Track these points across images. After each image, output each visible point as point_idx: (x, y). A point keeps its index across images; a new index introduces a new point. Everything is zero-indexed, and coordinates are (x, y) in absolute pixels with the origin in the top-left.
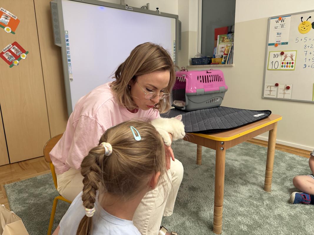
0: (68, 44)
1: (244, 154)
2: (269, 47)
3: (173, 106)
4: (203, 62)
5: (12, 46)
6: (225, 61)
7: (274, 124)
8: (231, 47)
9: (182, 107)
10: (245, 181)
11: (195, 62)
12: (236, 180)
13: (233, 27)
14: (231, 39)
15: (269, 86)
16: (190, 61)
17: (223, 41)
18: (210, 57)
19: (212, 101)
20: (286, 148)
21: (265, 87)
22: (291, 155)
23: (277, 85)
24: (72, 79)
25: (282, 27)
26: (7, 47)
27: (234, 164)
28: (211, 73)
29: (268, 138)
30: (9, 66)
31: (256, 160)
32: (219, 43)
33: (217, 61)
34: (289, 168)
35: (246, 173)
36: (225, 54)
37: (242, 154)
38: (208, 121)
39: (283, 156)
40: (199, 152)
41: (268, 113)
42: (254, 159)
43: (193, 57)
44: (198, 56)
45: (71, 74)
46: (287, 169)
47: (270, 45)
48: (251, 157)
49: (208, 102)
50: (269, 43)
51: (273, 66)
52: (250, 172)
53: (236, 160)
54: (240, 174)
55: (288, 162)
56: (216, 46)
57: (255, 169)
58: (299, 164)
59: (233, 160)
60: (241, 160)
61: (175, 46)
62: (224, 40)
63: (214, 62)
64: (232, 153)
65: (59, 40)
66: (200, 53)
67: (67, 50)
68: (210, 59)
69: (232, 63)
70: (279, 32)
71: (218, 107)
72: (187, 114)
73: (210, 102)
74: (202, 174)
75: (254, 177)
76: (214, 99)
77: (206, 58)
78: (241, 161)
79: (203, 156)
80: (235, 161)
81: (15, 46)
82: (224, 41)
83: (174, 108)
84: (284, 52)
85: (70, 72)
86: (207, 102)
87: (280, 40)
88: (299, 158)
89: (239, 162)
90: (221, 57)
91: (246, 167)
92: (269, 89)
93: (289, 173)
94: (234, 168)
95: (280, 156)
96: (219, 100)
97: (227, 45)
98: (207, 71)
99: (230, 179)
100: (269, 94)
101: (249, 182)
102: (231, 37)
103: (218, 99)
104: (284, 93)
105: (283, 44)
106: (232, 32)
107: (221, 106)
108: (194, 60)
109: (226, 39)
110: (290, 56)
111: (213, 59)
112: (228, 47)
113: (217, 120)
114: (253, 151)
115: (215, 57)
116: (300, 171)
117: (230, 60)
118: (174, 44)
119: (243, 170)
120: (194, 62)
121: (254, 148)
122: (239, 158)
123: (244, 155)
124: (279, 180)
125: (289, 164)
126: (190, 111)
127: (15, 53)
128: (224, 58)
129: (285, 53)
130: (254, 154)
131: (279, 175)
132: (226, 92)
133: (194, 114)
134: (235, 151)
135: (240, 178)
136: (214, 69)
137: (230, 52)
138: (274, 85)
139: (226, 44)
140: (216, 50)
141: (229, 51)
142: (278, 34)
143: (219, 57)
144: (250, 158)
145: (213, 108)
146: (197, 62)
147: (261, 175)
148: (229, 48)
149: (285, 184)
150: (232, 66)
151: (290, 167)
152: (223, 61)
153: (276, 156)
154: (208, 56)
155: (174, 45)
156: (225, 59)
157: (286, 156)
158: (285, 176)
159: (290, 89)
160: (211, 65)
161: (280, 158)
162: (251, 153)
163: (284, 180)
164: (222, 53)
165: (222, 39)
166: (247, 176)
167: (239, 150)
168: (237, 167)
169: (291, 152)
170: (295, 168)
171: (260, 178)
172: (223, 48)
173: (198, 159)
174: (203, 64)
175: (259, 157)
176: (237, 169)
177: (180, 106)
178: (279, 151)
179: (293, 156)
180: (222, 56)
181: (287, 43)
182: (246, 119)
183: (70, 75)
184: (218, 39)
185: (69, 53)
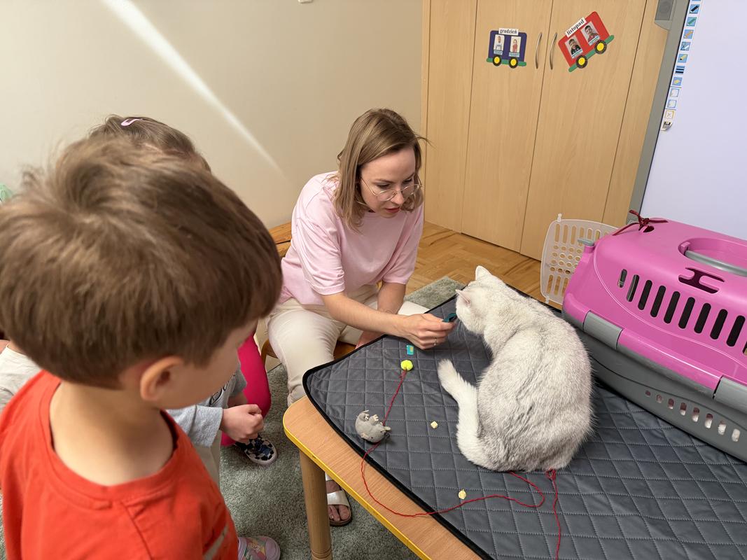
0: (692, 21)
5: (585, 22)
19: (682, 409)
24: (670, 124)
26: (574, 26)
30: (569, 67)
45: (673, 109)
49: (653, 393)
65: (668, 10)
67: (684, 40)
76: (697, 409)
81: (590, 24)
85: (672, 104)
86: (649, 394)
96: (735, 434)
127: (587, 40)
183: (667, 112)
185: (686, 48)
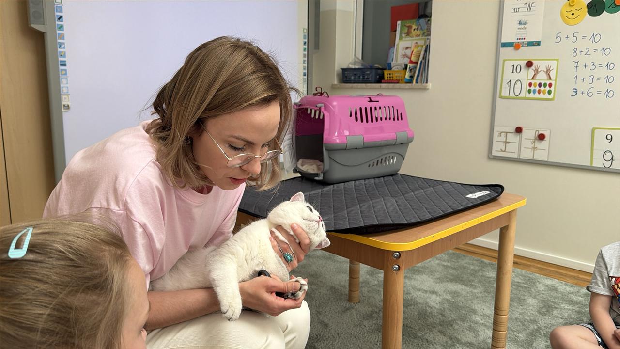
0: (61, 27)
1: (452, 278)
2: (503, 49)
3: (295, 171)
4: (366, 77)
6: (412, 77)
7: (509, 215)
8: (424, 47)
9: (317, 175)
10: (451, 339)
11: (348, 76)
12: (432, 336)
13: (429, 5)
14: (425, 31)
15: (502, 132)
16: (338, 75)
17: (408, 34)
18: (380, 67)
19: (381, 163)
20: (539, 266)
21: (496, 134)
22: (549, 282)
23: (519, 130)
24: (68, 106)
25: (529, 10)
27: (428, 300)
28: (378, 101)
29: (498, 243)
31: (476, 291)
32: (401, 38)
33: (396, 76)
34: (544, 310)
35: (455, 320)
36: (411, 62)
37: (447, 278)
38: (369, 207)
39: (532, 282)
40: (353, 274)
41: (497, 189)
42: (471, 289)
43: (345, 67)
44: (355, 65)
45: (67, 94)
46: (539, 312)
47: (504, 45)
48: (466, 285)
49: (371, 163)
50: (503, 41)
51: (512, 90)
52: (463, 319)
53: (433, 292)
54: (442, 324)
55: (542, 295)
56: (393, 44)
57: (474, 312)
58: (564, 300)
59: (426, 291)
60: (444, 292)
61: (306, 40)
62: (411, 32)
63: (389, 79)
64: (424, 277)
65: (40, 17)
66: (360, 58)
67: (59, 41)
68: (379, 71)
69: (427, 82)
70: (523, 19)
71: (393, 175)
72: (326, 189)
73: (376, 164)
74: (360, 325)
75: (470, 329)
76: (386, 158)
77: (371, 68)
78: (444, 294)
79: (362, 283)
80: (430, 295)
82: (411, 35)
83: (298, 175)
84: (533, 61)
85: (65, 90)
86: (369, 166)
87: (525, 35)
88: (564, 287)
89: (440, 295)
90: (403, 69)
91: (455, 306)
92: (503, 138)
93: (544, 321)
94: (429, 310)
95: (526, 283)
96: (395, 160)
97: (417, 43)
98: (370, 98)
99: (421, 335)
100: (504, 150)
101: (458, 341)
102: (426, 27)
103: (393, 158)
104: (534, 148)
105: (531, 44)
106: (427, 14)
107: (400, 174)
108: (346, 73)
109: (414, 29)
110: (545, 70)
111: (386, 72)
112: (418, 46)
113: (389, 204)
114: (469, 271)
115: (390, 68)
116: (566, 315)
117: (422, 74)
118: (305, 36)
119: (447, 313)
120: (346, 77)
121: (473, 265)
122: (439, 287)
123: (451, 281)
124: (522, 337)
125: (543, 301)
126: (333, 184)
128: (411, 70)
129: (535, 63)
130: (471, 278)
131: (524, 325)
132: (410, 143)
133: (341, 190)
134: (431, 273)
135: (442, 333)
136: (385, 93)
137: (423, 58)
138: (513, 130)
139: (413, 40)
140: (393, 53)
141: (420, 56)
142: (520, 23)
143: (398, 67)
144: (463, 287)
145: (383, 177)
146: (352, 78)
147: (486, 326)
148: (419, 48)
149: (534, 345)
150: (426, 89)
151: (547, 308)
152: (407, 76)
153: (518, 282)
154: (376, 65)
155: (304, 38)
156: (412, 73)
157: (538, 283)
158: (536, 327)
159: (545, 139)
160: (383, 85)
161: (526, 287)
162: (465, 277)
163: (533, 335)
164: (407, 61)
165: (406, 30)
166: (456, 327)
167: (440, 269)
168: (435, 308)
169: (549, 274)
170: (556, 308)
171: (482, 333)
172: (407, 48)
173: (350, 291)
174: (366, 81)
175: (482, 286)
176: (435, 311)
177: (312, 172)
178: (524, 272)
179: (554, 283)
180: (406, 66)
181: (538, 43)
182: (450, 203)
183: (63, 97)
184: (398, 29)
185: (62, 47)
